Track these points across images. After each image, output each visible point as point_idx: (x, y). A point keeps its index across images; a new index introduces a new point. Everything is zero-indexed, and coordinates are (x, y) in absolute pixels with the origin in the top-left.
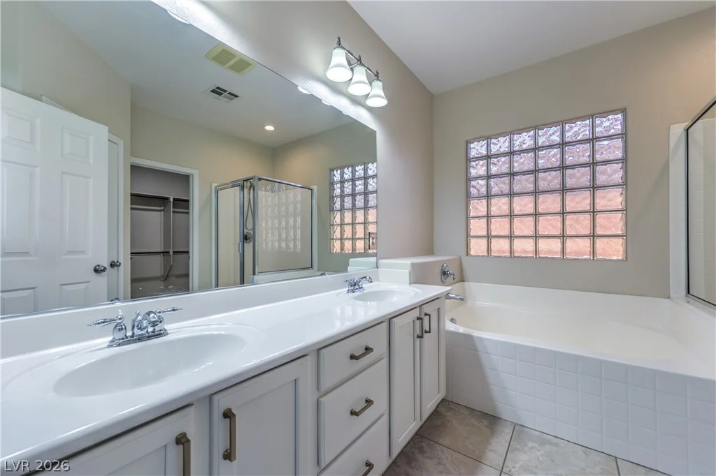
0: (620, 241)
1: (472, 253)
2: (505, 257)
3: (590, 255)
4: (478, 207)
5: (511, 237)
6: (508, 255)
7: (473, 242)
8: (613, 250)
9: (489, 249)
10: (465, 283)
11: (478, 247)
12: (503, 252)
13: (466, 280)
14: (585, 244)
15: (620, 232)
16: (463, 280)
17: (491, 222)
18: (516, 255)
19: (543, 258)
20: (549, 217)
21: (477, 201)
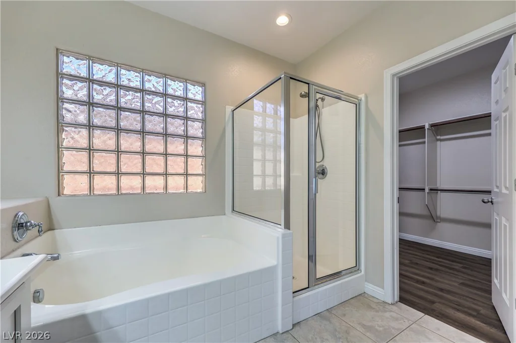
0: (200, 178)
1: (67, 191)
2: (111, 195)
3: (184, 189)
4: (76, 137)
5: (118, 174)
6: (114, 192)
7: (67, 179)
8: (197, 185)
9: (91, 188)
10: (56, 231)
11: (74, 185)
12: (109, 189)
13: (56, 226)
14: (181, 180)
15: (201, 172)
16: (51, 228)
17: (93, 156)
18: (124, 192)
19: (149, 193)
20: (155, 157)
21: (73, 129)
